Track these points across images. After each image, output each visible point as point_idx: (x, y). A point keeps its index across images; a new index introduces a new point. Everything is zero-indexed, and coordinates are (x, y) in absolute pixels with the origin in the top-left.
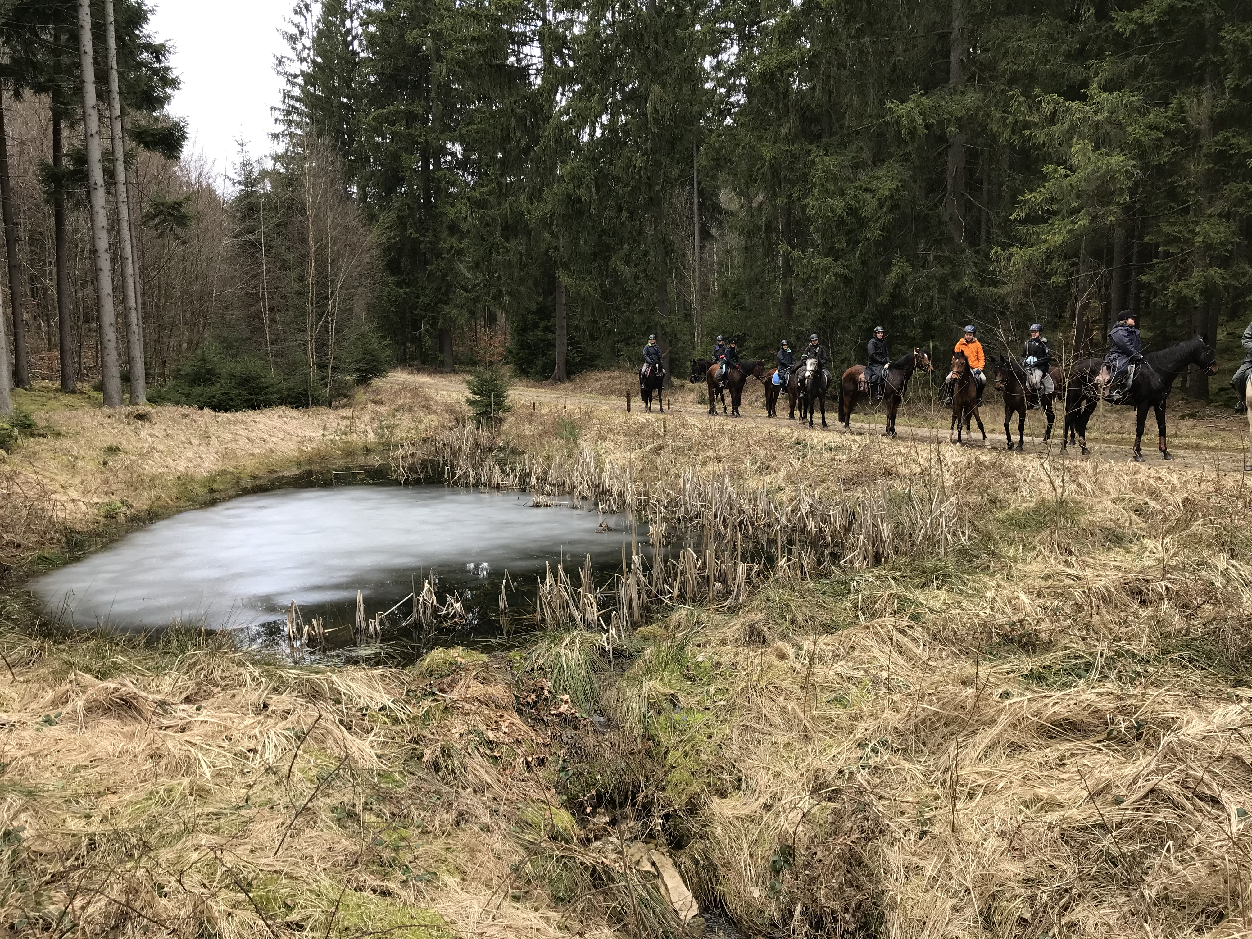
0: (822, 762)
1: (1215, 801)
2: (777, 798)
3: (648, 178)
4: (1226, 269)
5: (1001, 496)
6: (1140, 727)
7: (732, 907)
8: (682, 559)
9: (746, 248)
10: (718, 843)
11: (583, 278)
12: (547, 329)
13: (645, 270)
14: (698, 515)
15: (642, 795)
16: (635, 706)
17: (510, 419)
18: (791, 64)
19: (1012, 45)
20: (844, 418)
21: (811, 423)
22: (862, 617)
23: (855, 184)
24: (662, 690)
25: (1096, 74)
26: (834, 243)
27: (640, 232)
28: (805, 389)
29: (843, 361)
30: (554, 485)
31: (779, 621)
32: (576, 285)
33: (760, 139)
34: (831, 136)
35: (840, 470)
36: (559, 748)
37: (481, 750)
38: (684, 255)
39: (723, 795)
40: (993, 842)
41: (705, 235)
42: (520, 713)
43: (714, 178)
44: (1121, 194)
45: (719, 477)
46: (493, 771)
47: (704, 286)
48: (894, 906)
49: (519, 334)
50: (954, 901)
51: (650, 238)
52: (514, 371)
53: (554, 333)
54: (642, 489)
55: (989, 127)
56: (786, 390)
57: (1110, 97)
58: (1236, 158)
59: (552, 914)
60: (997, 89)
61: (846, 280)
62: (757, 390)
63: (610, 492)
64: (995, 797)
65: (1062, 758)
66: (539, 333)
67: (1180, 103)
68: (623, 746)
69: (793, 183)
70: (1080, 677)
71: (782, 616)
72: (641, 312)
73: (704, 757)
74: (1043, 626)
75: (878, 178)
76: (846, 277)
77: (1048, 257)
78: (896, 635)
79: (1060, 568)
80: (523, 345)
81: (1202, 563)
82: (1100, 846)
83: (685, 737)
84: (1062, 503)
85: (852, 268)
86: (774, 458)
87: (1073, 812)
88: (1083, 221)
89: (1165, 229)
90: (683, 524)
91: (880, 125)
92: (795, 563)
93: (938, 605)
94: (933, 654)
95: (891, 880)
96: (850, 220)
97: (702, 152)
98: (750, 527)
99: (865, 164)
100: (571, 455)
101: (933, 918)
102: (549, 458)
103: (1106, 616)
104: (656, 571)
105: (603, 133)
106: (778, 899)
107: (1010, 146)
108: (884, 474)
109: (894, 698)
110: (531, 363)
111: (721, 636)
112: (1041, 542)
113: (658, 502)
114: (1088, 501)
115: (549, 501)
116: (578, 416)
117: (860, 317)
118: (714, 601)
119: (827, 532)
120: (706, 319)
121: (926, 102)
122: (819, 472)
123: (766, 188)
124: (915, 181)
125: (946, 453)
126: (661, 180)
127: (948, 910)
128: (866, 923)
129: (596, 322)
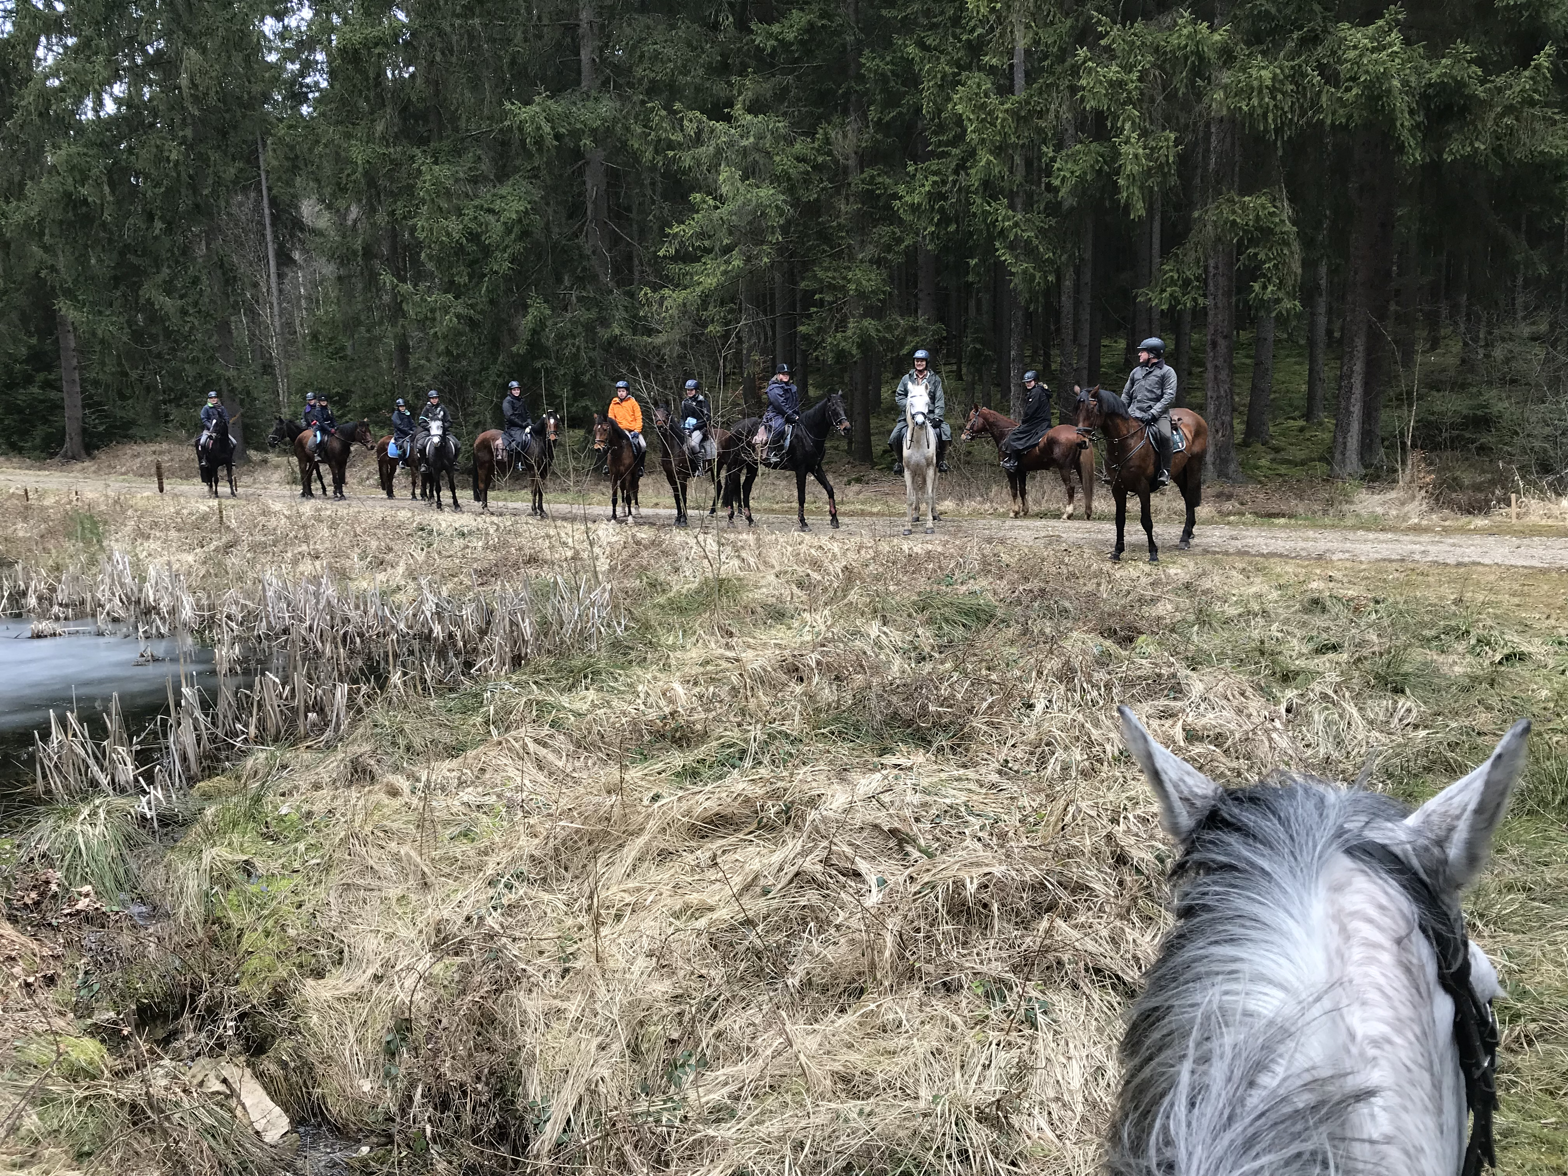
0: (446, 914)
1: (857, 875)
2: (388, 964)
3: (190, 177)
4: (879, 319)
5: (662, 577)
6: (789, 809)
7: (335, 1111)
8: (257, 687)
9: (340, 278)
10: (314, 1035)
11: (100, 313)
12: (48, 385)
13: (196, 304)
14: (286, 631)
15: (204, 995)
16: (192, 885)
18: (379, 42)
19: (649, 48)
20: (480, 496)
21: (440, 505)
22: (494, 732)
23: (476, 202)
24: (230, 857)
25: (740, 93)
26: (453, 275)
27: (185, 251)
28: (427, 461)
29: (476, 425)
30: (67, 606)
31: (390, 750)
32: (88, 322)
33: (348, 136)
34: (441, 139)
35: (476, 560)
36: (77, 957)
38: (256, 285)
39: (319, 974)
40: (641, 963)
41: (284, 259)
42: (13, 919)
43: (289, 184)
44: (773, 233)
45: (315, 580)
47: (288, 326)
48: (531, 1061)
50: (600, 1039)
51: (200, 260)
53: (60, 390)
54: (204, 602)
55: (630, 143)
56: (406, 462)
57: (755, 120)
58: (883, 199)
60: (635, 98)
61: (472, 323)
62: (368, 464)
63: (156, 609)
64: (643, 914)
65: (715, 856)
66: (36, 390)
67: (826, 134)
68: (176, 938)
69: (395, 196)
70: (734, 766)
71: (394, 743)
72: (195, 361)
73: (292, 932)
74: (696, 716)
75: (502, 197)
76: (471, 319)
77: (704, 301)
78: (532, 746)
79: (722, 651)
80: (8, 408)
81: (856, 633)
82: (746, 942)
83: (266, 912)
84: (721, 582)
85: (479, 308)
86: (390, 549)
87: (723, 914)
88: (737, 262)
89: (820, 274)
90: (265, 643)
91: (501, 130)
92: (413, 678)
93: (584, 707)
94: (577, 764)
95: (529, 1032)
96: (472, 248)
97: (269, 148)
98: (358, 640)
99: (486, 179)
100: (93, 561)
101: (577, 1064)
102: (57, 568)
103: (762, 697)
104: (222, 707)
105: (119, 109)
106: (394, 1086)
107: (653, 168)
108: (529, 562)
109: (532, 822)
110: (24, 434)
111: (313, 778)
112: (701, 625)
113: (229, 617)
114: (752, 577)
115: (58, 628)
116: (103, 507)
117: (494, 369)
118: (306, 736)
119: (459, 638)
120: (292, 371)
121: (554, 107)
122: (447, 563)
123: (360, 200)
124: (548, 204)
125: (600, 533)
126: (210, 181)
127: (593, 1050)
128: (501, 1089)
129: (126, 375)
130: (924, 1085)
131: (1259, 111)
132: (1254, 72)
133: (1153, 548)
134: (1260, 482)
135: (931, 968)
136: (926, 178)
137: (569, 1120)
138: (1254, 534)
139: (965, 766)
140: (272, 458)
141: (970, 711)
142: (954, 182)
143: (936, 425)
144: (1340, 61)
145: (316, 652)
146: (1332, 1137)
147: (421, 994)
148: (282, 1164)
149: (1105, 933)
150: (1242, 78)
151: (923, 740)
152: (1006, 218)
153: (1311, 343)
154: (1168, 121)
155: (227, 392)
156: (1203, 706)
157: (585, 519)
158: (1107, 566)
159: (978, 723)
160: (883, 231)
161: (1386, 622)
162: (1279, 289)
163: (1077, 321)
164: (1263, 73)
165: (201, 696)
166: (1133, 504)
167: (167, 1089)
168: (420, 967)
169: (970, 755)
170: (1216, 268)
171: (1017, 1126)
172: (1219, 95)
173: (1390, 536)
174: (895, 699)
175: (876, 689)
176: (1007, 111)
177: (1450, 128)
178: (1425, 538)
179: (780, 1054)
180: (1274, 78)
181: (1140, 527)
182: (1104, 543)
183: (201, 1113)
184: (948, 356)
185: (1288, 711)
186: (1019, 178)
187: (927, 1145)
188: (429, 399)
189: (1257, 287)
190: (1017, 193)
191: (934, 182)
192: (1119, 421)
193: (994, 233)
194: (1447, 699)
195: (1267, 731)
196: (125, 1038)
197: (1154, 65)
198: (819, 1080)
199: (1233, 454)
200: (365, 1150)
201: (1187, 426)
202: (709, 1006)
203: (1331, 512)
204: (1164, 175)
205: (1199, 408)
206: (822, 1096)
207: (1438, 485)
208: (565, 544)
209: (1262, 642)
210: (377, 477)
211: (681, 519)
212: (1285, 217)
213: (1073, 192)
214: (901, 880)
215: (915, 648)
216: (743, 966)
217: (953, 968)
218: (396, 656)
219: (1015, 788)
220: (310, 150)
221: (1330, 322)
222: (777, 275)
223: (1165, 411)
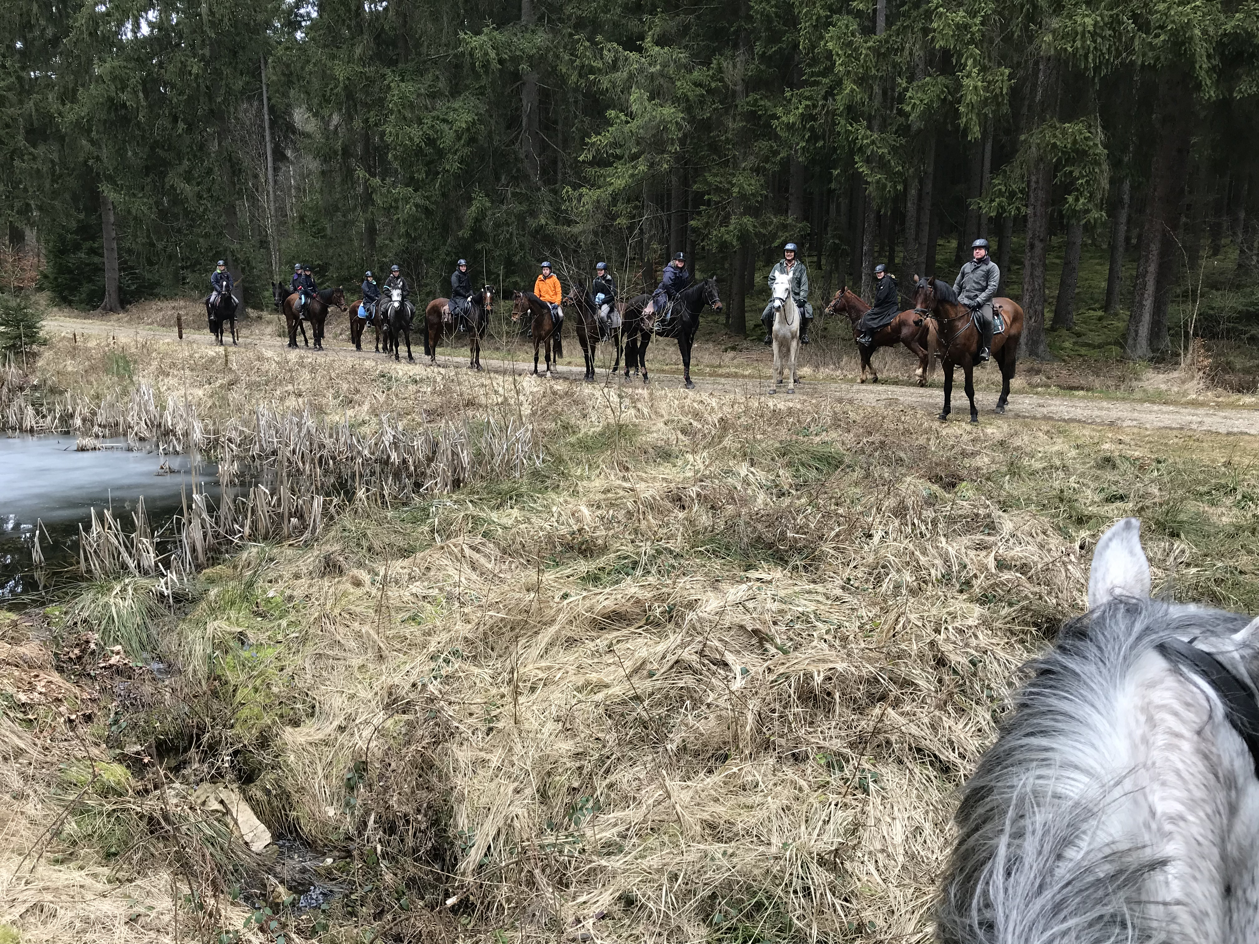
0: (397, 681)
1: (725, 664)
2: (350, 718)
3: (207, 87)
4: (756, 217)
5: (573, 421)
6: (671, 610)
7: (306, 830)
8: (252, 496)
9: (323, 173)
10: (291, 770)
11: (134, 195)
12: (93, 252)
13: (209, 190)
14: (274, 453)
15: (207, 735)
16: (199, 649)
17: (46, 354)
20: (430, 351)
21: (397, 357)
22: (438, 539)
23: (435, 113)
24: (228, 629)
25: (650, 29)
26: (413, 172)
27: (202, 147)
28: (388, 322)
29: (428, 294)
30: (105, 427)
31: (356, 550)
32: (125, 202)
33: (333, 57)
34: (407, 61)
35: (425, 402)
36: (109, 700)
37: (12, 715)
38: (256, 176)
39: (296, 723)
40: (550, 726)
41: (279, 156)
42: (60, 670)
43: (285, 95)
44: (673, 144)
45: (298, 413)
46: (28, 736)
47: (281, 210)
48: (461, 800)
49: (56, 256)
50: (516, 784)
51: (213, 155)
52: (52, 300)
53: (102, 256)
54: (211, 427)
55: (559, 68)
56: (372, 322)
57: (662, 51)
58: (763, 119)
59: (100, 870)
60: (564, 31)
61: (427, 211)
62: (342, 323)
63: (173, 432)
64: (553, 687)
65: (610, 645)
66: (83, 256)
67: (719, 64)
68: (186, 690)
69: (369, 107)
70: (628, 574)
71: (358, 545)
72: (207, 235)
73: (275, 690)
74: (598, 533)
75: (455, 110)
76: (426, 208)
77: (614, 199)
78: (468, 552)
79: (619, 482)
80: (61, 269)
81: (729, 472)
82: (635, 714)
83: (255, 673)
84: (620, 427)
85: (433, 199)
86: (357, 391)
87: (617, 690)
88: (642, 167)
89: (710, 179)
90: (258, 462)
91: (455, 55)
92: (375, 494)
93: (509, 522)
94: (503, 567)
95: (460, 776)
96: (429, 150)
97: (270, 65)
98: (331, 462)
99: (442, 94)
100: (125, 392)
101: (497, 803)
102: (98, 397)
103: (652, 521)
104: (224, 511)
105: (152, 31)
106: (353, 813)
107: (577, 89)
108: (467, 405)
109: (466, 611)
110: (73, 290)
111: (294, 570)
112: (603, 461)
113: (230, 440)
114: (645, 423)
115: (98, 443)
116: (133, 350)
117: (443, 250)
118: (289, 537)
119: (411, 463)
120: (283, 246)
121: (499, 37)
122: (403, 404)
123: (341, 109)
124: (491, 116)
125: (525, 384)
126: (222, 91)
127: (510, 793)
128: (436, 820)
129: (154, 245)
130: (776, 834)
131: (1081, 52)
132: (1079, 19)
133: (974, 412)
134: (1064, 361)
135: (783, 741)
136: (800, 102)
137: (489, 847)
138: (1058, 403)
139: (814, 582)
140: (266, 315)
141: (821, 538)
142: (823, 106)
143: (801, 305)
144: (1151, 13)
145: (298, 470)
146: (1128, 901)
147: (375, 743)
148: (265, 868)
149: (926, 720)
150: (1069, 24)
151: (781, 560)
152: (865, 137)
153: (1113, 248)
154: (1003, 60)
155: (233, 262)
156: (1012, 541)
157: (514, 372)
158: (936, 425)
159: (827, 548)
160: (763, 145)
161: (1166, 479)
162: (1089, 201)
163: (918, 224)
164: (1086, 20)
165: (207, 501)
166: (959, 375)
167: (177, 806)
168: (375, 721)
169: (819, 573)
170: (1037, 182)
171: (850, 870)
172: (1048, 38)
173: (1171, 408)
174: (759, 526)
175: (745, 518)
176: (869, 48)
177: (1240, 71)
178: (1201, 411)
179: (659, 804)
180: (1095, 25)
181: (964, 394)
182: (934, 406)
183: (204, 826)
184: (809, 249)
185: (1082, 547)
186: (876, 104)
187: (777, 882)
188: (391, 272)
189: (1070, 199)
190: (875, 116)
191: (807, 106)
192: (948, 307)
193: (854, 149)
194: (1215, 544)
195: (1064, 563)
196: (146, 765)
197: (994, 11)
198: (691, 826)
199: (1043, 336)
200: (329, 861)
201: (1006, 312)
202: (604, 763)
203: (1122, 387)
204: (998, 104)
205: (1017, 298)
206: (693, 838)
207: (1214, 367)
208: (496, 392)
209: (1062, 491)
210: (349, 333)
211: (590, 375)
212: (1098, 141)
213: (921, 117)
214: (761, 670)
215: (777, 486)
216: (631, 732)
217: (801, 743)
218: (361, 476)
219: (856, 601)
220: (303, 68)
221: (1128, 231)
222: (674, 179)
223: (989, 299)
